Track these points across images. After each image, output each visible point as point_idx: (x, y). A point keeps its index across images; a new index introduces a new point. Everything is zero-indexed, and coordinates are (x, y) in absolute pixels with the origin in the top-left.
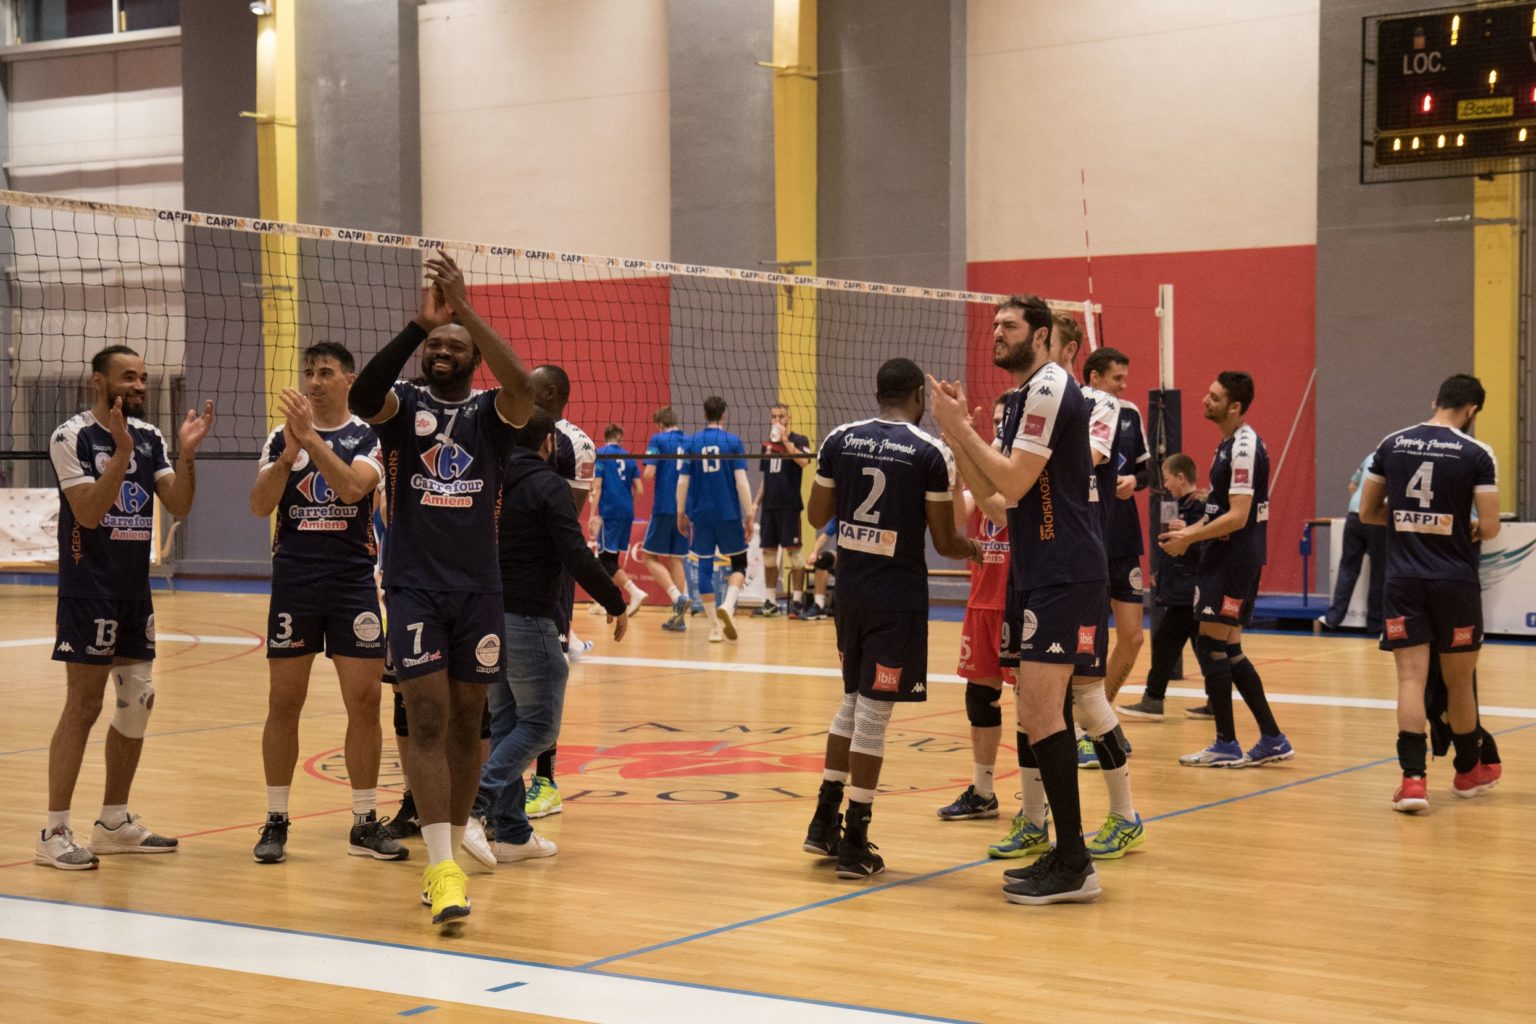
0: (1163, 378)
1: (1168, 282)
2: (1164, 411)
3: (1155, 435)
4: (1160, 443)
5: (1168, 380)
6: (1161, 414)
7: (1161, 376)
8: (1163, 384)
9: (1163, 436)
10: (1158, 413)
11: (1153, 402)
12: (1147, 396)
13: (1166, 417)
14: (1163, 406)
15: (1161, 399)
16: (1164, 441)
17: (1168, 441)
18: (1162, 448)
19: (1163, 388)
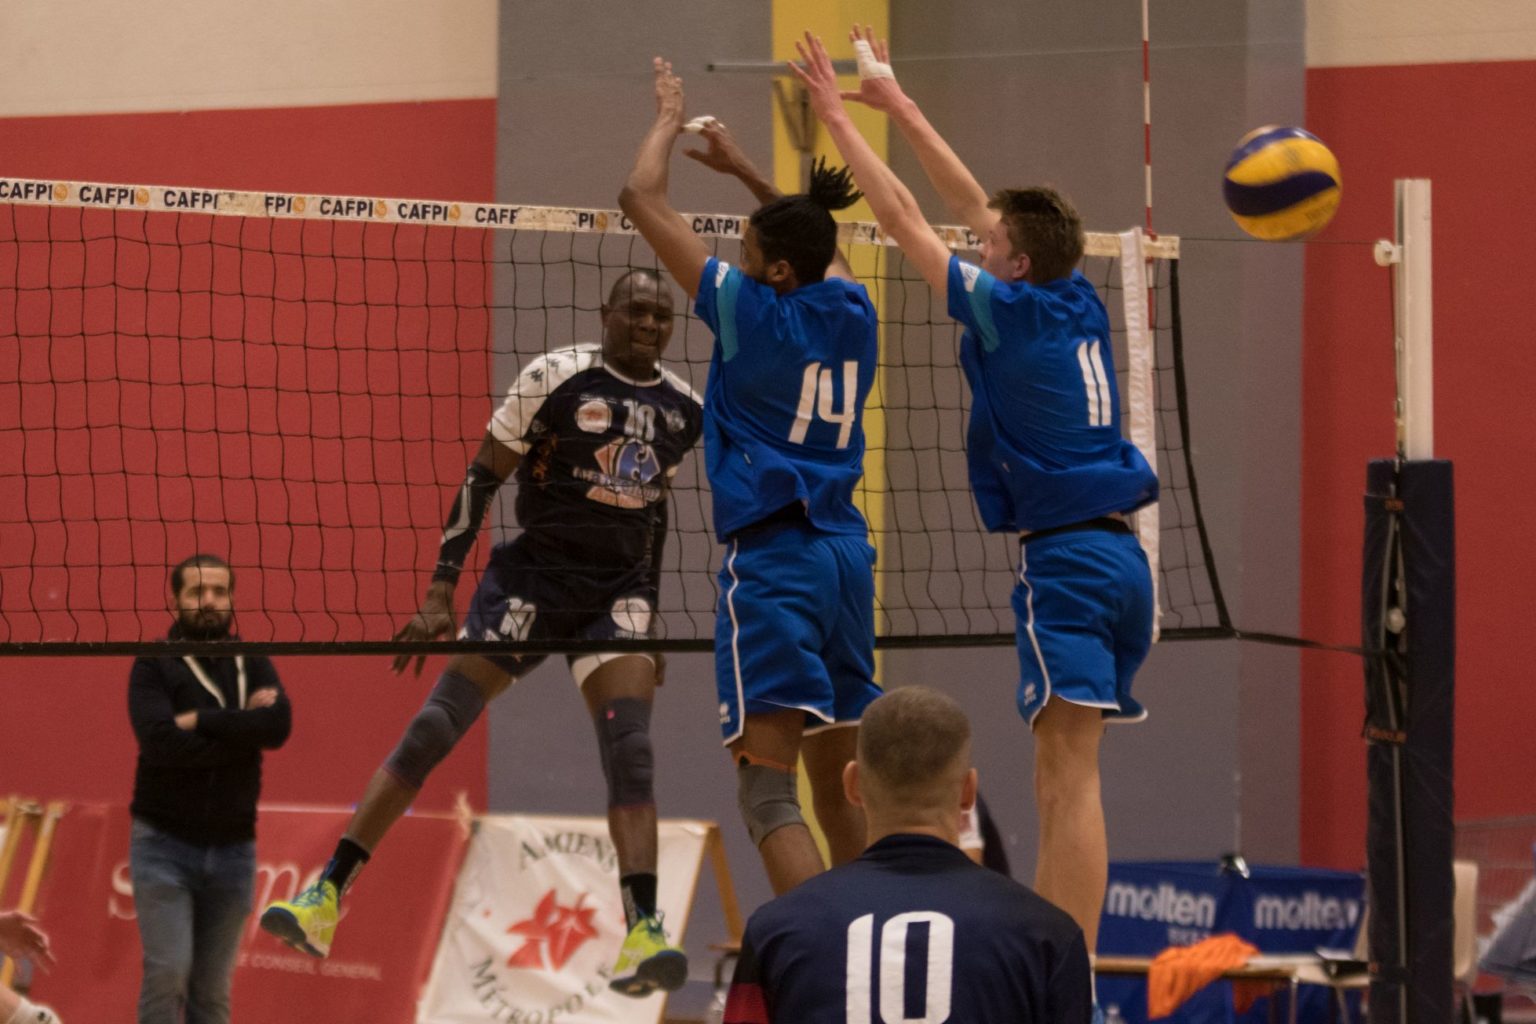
0: (1403, 429)
1: (1413, 174)
2: (1399, 517)
3: (1378, 581)
4: (1393, 602)
5: (1417, 433)
6: (1393, 526)
7: (1398, 423)
8: (1403, 444)
9: (1400, 586)
10: (1387, 523)
11: (1372, 495)
13: (1405, 537)
14: (1399, 505)
15: (1393, 487)
16: (1403, 598)
17: (1411, 598)
18: (1396, 619)
19: (1402, 455)
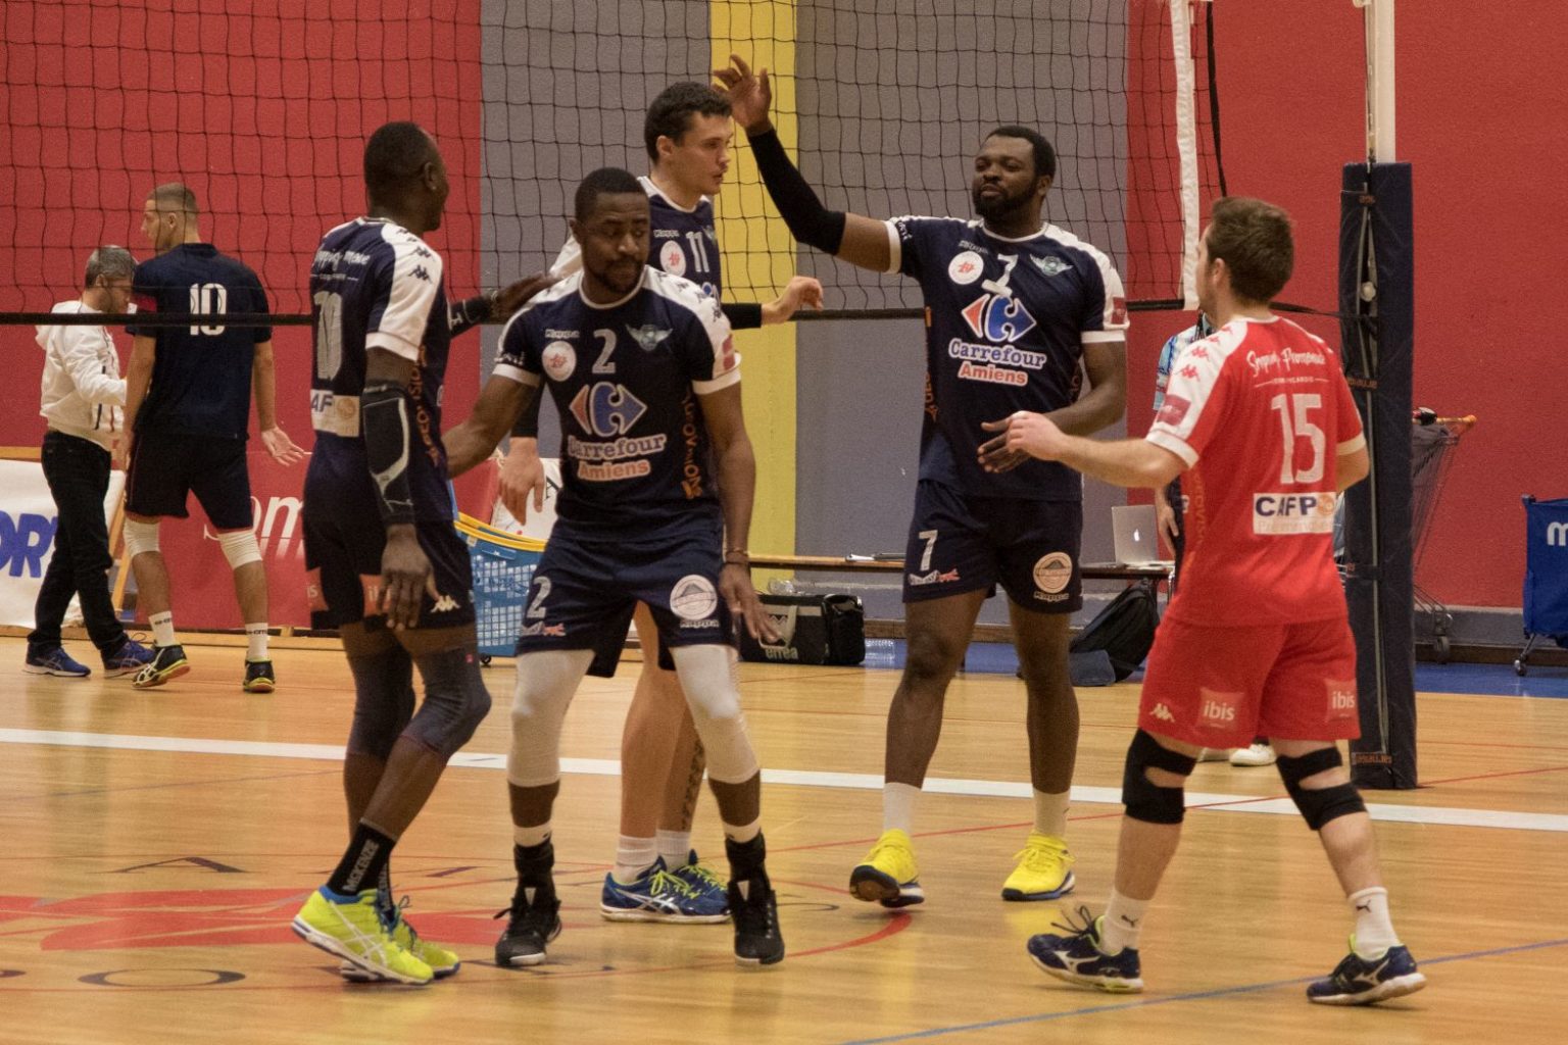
0: (1373, 139)
2: (1371, 208)
3: (1354, 261)
4: (1365, 279)
5: (1383, 144)
6: (1366, 216)
7: (1369, 134)
8: (1372, 151)
9: (1371, 264)
10: (1361, 214)
11: (1350, 192)
12: (1338, 176)
13: (1375, 222)
14: (1371, 199)
15: (1366, 184)
16: (1373, 273)
17: (1380, 274)
18: (1369, 291)
19: (1372, 160)
